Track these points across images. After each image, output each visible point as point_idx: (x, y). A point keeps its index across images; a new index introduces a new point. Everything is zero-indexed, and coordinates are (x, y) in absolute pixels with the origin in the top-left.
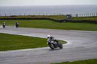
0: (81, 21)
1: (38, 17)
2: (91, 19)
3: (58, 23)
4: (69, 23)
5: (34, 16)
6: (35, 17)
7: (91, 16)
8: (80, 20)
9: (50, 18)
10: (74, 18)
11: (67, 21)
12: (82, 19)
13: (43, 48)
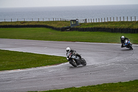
0: (92, 28)
1: (30, 24)
2: (106, 26)
3: (60, 32)
4: (74, 32)
5: (25, 22)
6: (26, 24)
7: (106, 21)
8: (90, 27)
9: (48, 25)
10: (81, 24)
11: (72, 29)
12: (94, 26)
13: (38, 68)
